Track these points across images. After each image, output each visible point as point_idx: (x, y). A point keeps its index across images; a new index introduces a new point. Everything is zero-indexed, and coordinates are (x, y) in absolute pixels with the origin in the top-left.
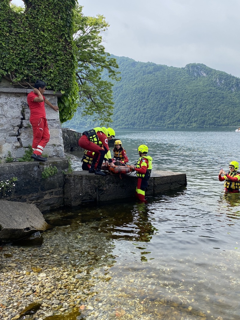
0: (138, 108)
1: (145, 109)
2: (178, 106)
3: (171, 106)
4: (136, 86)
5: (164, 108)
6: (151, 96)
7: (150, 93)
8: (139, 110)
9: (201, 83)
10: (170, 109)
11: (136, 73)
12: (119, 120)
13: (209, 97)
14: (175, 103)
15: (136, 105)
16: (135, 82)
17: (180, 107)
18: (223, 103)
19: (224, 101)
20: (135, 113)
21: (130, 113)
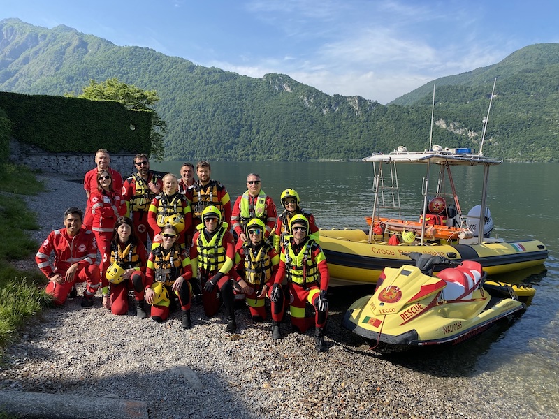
0: (199, 132)
1: (208, 133)
2: (254, 131)
3: (245, 130)
4: (194, 99)
5: (235, 133)
6: (217, 115)
7: (215, 111)
8: (201, 134)
9: (284, 100)
10: (243, 134)
11: (195, 81)
12: (170, 147)
13: (294, 121)
14: (251, 126)
15: (195, 127)
16: (194, 94)
17: (257, 133)
18: (312, 129)
19: (314, 127)
20: (194, 139)
21: (187, 138)
